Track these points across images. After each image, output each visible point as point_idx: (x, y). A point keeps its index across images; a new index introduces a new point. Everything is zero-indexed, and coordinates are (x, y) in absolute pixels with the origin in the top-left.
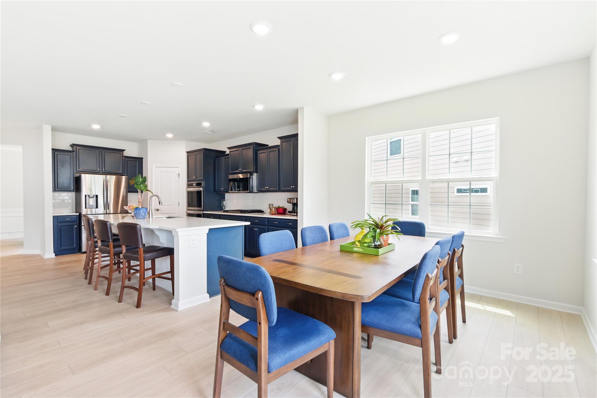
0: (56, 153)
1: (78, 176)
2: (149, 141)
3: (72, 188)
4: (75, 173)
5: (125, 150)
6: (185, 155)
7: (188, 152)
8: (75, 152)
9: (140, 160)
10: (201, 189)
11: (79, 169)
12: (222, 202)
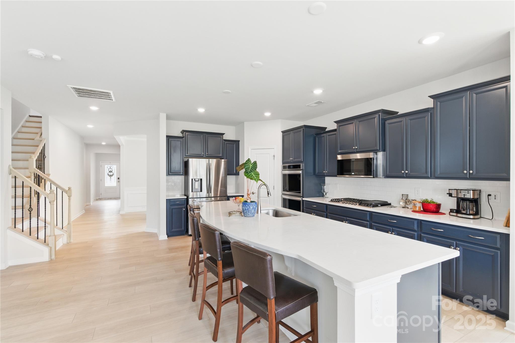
0: (170, 140)
1: (187, 160)
2: (246, 123)
3: (182, 172)
4: (184, 157)
5: (224, 134)
6: (281, 135)
7: (283, 132)
8: (184, 138)
9: (236, 143)
10: (301, 172)
11: (187, 153)
12: (323, 187)
